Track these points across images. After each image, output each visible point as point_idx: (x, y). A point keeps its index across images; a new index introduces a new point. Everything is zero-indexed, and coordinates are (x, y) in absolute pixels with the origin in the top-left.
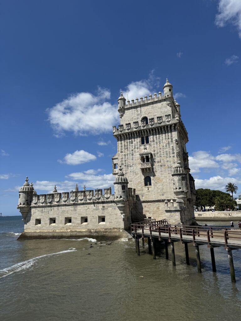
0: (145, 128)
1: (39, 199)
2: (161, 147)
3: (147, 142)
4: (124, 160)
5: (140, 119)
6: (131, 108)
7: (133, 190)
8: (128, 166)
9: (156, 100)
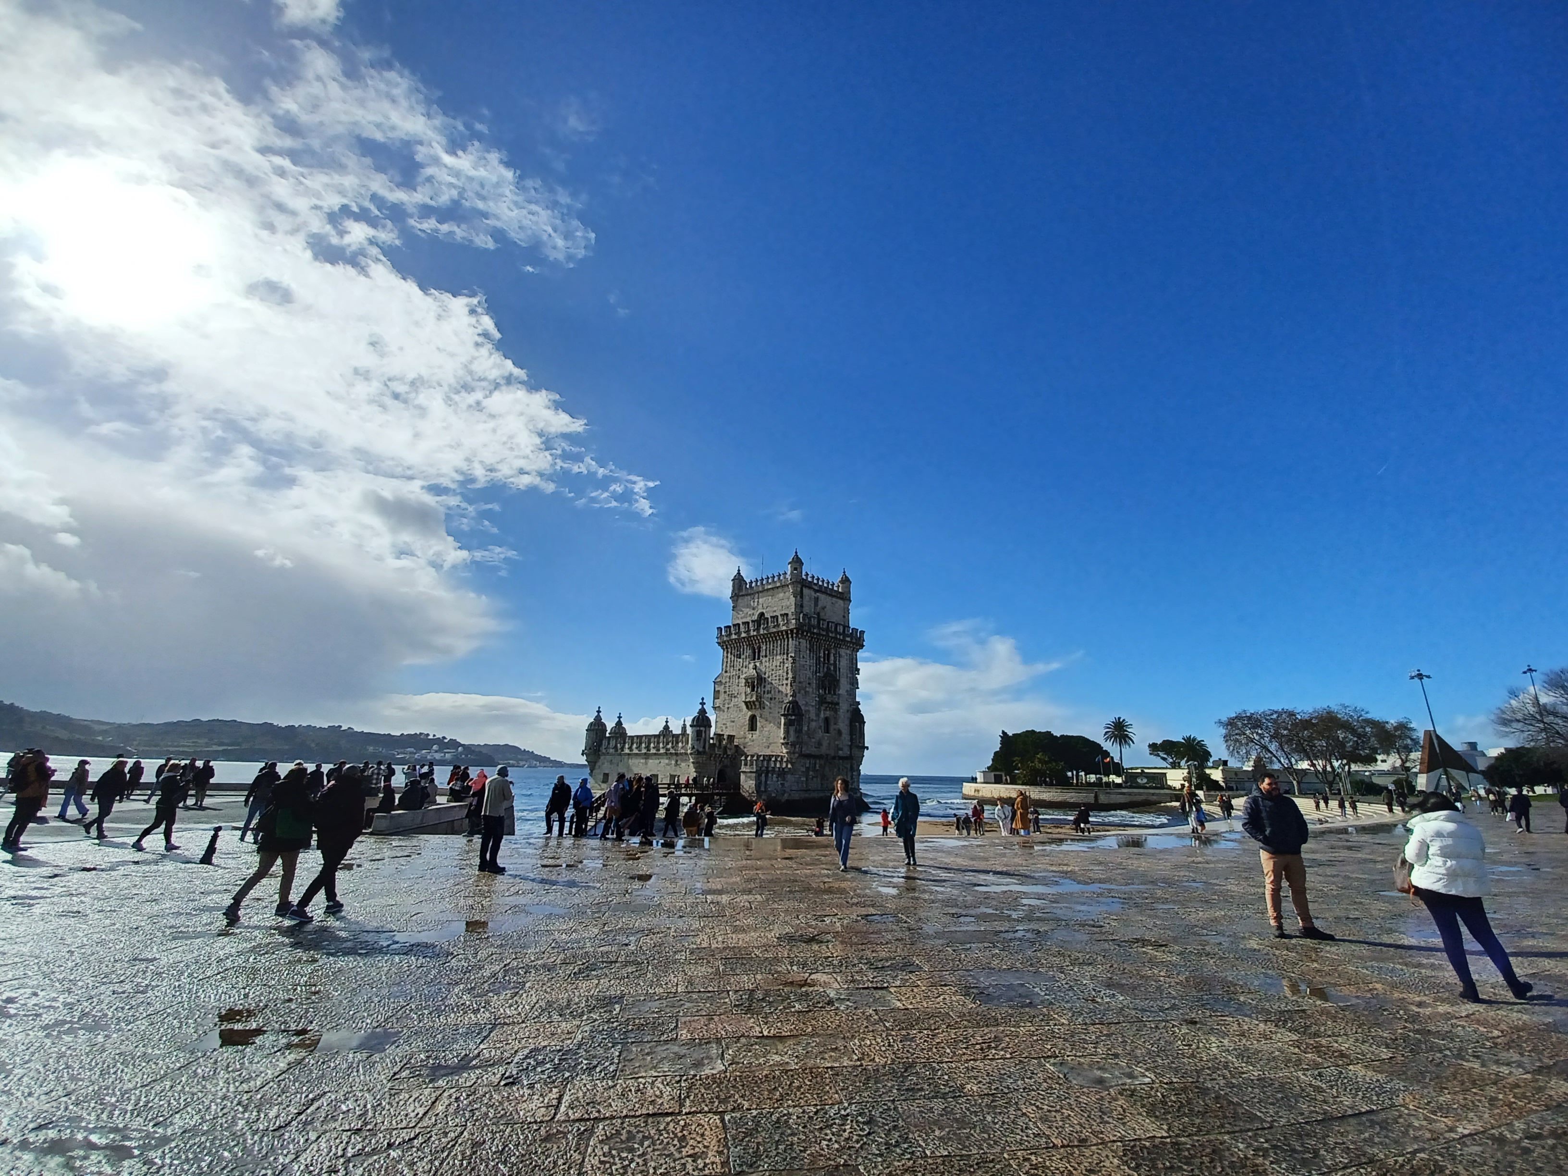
0: (755, 633)
1: (609, 744)
2: (774, 667)
3: (759, 659)
4: (727, 685)
5: (755, 617)
6: (747, 595)
7: (725, 737)
8: (732, 696)
9: (778, 584)
